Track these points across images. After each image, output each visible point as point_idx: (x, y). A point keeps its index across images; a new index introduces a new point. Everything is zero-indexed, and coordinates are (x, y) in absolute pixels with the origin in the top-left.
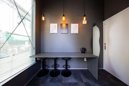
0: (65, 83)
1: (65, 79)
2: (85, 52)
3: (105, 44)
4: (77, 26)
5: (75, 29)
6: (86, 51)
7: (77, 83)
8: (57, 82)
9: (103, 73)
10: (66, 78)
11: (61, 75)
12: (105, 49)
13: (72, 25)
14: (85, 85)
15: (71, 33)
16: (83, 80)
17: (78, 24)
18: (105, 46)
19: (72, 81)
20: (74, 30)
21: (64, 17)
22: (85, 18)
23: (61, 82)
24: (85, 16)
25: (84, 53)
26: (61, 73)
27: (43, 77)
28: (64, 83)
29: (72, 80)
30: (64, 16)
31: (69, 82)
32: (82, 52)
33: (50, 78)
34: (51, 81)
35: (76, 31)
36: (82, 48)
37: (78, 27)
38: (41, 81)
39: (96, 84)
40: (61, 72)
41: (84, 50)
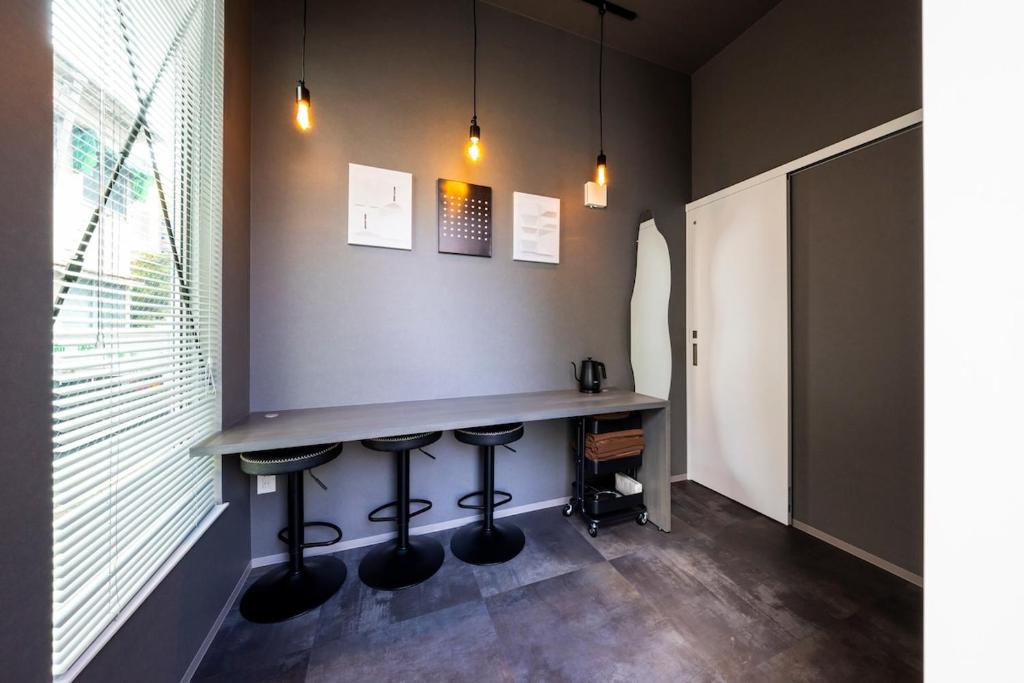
0: (500, 594)
1: (492, 574)
2: (598, 385)
3: (695, 334)
4: (548, 214)
5: (543, 233)
6: (605, 377)
7: (571, 573)
8: (444, 603)
9: (689, 499)
10: (495, 567)
11: (458, 561)
12: (695, 364)
13: (519, 197)
14: (614, 570)
15: (516, 256)
16: (603, 553)
17: (558, 201)
18: (695, 345)
19: (538, 574)
20: (533, 237)
21: (475, 139)
22: (601, 171)
23: (477, 595)
24: (602, 160)
25: (596, 390)
26: (449, 555)
27: (315, 613)
28: (493, 597)
29: (540, 570)
30: (475, 131)
31: (527, 583)
32: (583, 388)
33: (379, 602)
34: (399, 613)
35: (548, 250)
36: (584, 364)
37: (556, 221)
38: (312, 639)
39: (663, 551)
40: (447, 548)
41: (595, 377)
